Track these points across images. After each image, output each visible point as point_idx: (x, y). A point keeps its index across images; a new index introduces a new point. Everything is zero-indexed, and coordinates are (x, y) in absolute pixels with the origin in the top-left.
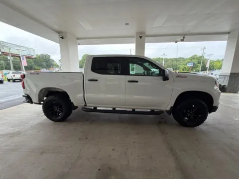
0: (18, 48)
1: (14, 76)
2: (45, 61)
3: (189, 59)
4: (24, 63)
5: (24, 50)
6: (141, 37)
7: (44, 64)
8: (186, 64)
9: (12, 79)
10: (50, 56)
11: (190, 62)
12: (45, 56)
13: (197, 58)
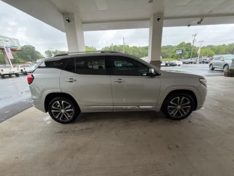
1: (2, 70)
2: (30, 54)
3: (177, 47)
4: (10, 56)
5: (7, 41)
7: (29, 56)
8: (175, 51)
10: (34, 48)
11: (179, 50)
12: (29, 47)
13: (185, 45)
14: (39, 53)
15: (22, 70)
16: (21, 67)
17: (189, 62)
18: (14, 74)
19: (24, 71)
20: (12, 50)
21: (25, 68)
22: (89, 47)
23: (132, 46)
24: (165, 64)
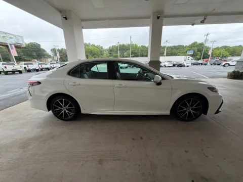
0: (5, 35)
1: (5, 67)
2: (35, 51)
3: (189, 47)
4: (14, 53)
5: (11, 38)
6: (158, 18)
7: (34, 54)
8: (186, 52)
9: (4, 71)
10: (39, 45)
11: (190, 50)
12: (35, 45)
13: (197, 45)
14: (44, 51)
15: (25, 68)
16: (24, 64)
17: (200, 64)
18: (17, 71)
19: (27, 68)
20: (17, 47)
21: (29, 65)
22: (96, 45)
23: (141, 45)
24: (172, 65)
